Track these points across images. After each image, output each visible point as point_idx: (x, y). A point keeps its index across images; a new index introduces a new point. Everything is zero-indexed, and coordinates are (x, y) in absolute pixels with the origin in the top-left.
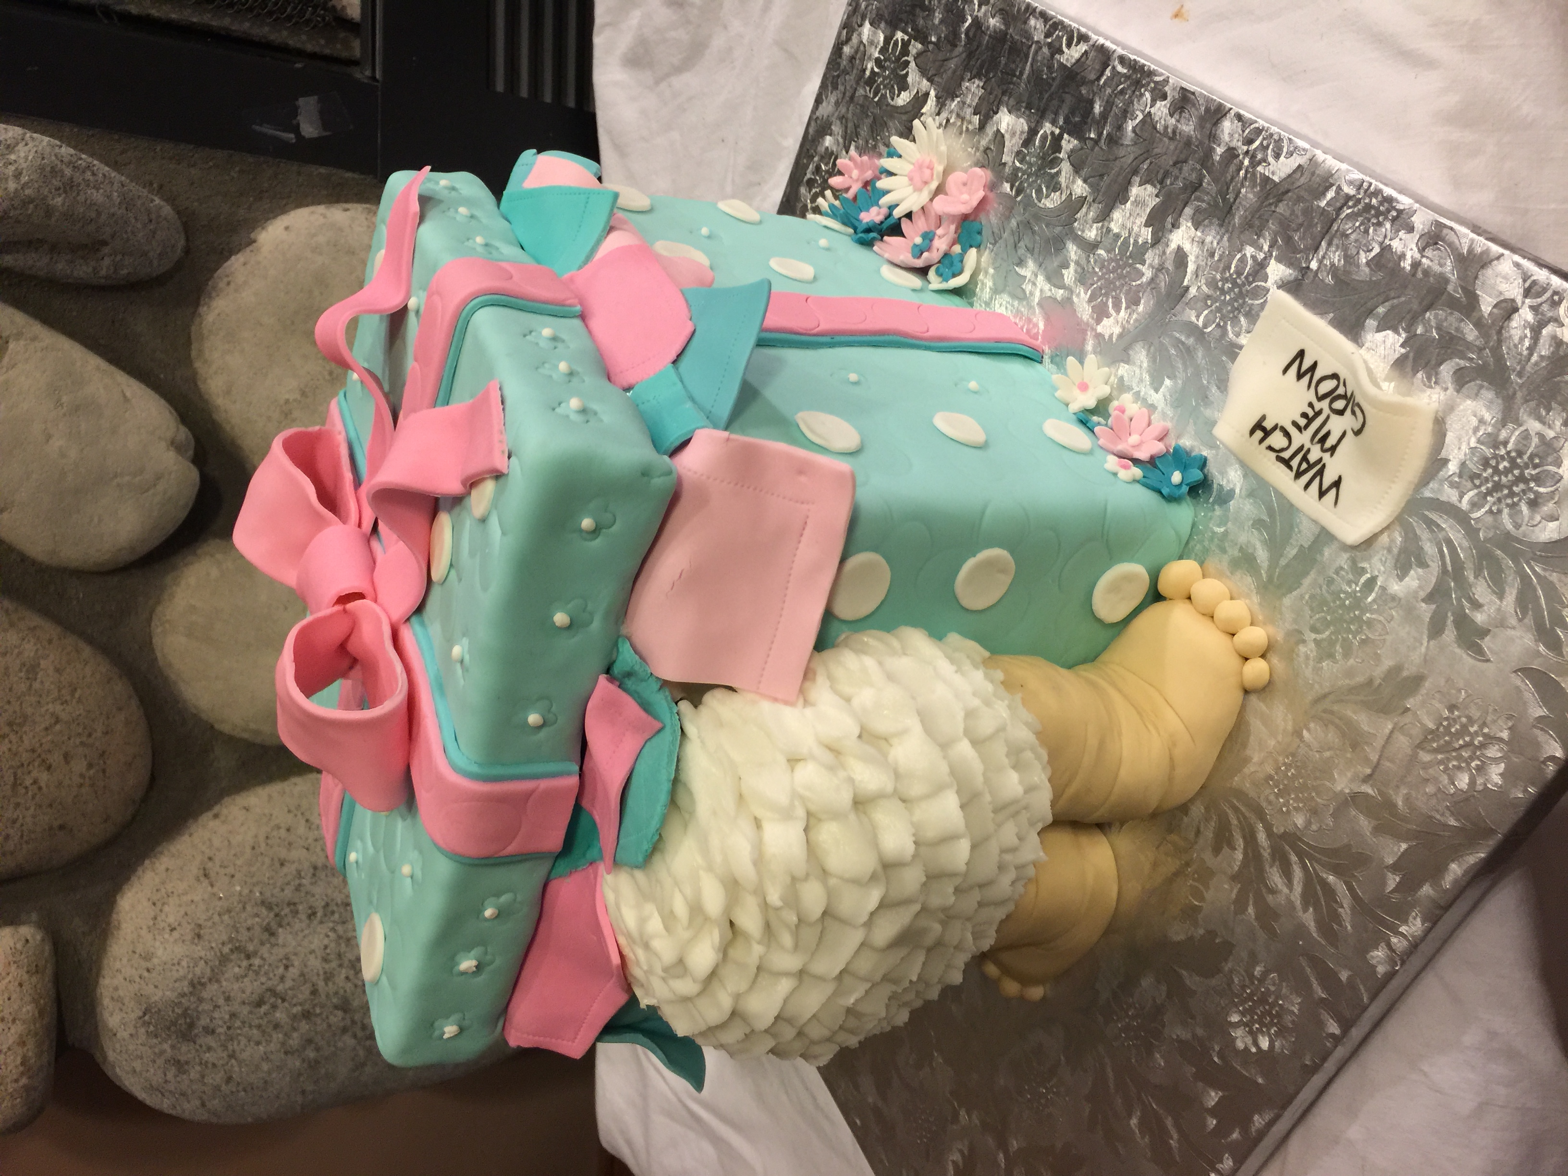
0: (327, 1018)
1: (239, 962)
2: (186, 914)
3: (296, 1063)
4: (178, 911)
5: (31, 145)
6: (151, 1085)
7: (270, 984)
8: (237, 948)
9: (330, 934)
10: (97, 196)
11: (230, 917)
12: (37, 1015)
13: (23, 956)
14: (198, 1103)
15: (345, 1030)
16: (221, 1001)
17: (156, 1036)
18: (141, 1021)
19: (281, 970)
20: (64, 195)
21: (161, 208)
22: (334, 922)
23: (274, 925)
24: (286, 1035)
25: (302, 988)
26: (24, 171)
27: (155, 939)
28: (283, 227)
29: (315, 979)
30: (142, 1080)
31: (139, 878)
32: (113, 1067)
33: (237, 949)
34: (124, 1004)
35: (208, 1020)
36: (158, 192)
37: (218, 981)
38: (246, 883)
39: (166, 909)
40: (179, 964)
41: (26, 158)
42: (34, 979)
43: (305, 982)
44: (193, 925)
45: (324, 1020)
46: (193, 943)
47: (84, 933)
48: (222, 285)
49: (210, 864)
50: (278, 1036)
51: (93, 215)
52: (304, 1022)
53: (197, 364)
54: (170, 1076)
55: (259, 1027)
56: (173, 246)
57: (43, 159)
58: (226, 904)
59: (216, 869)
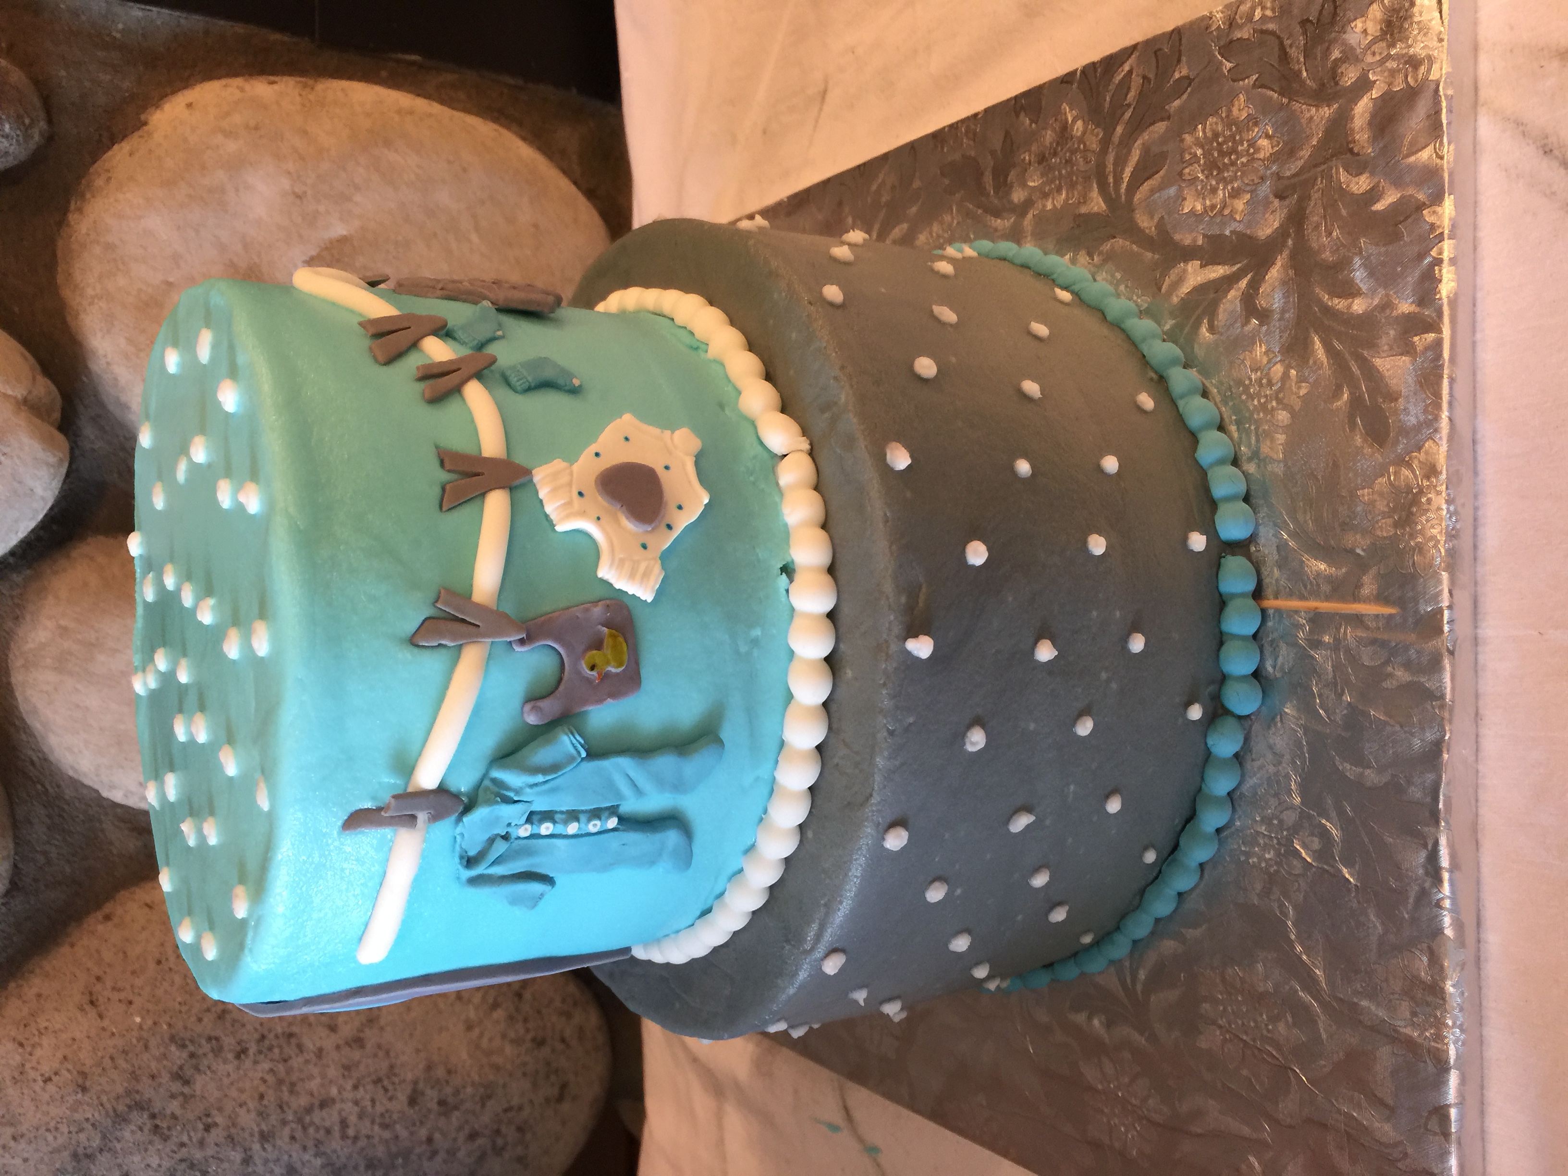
2: (65, 1058)
4: (55, 1055)
8: (137, 1104)
9: (267, 1077)
11: (126, 1060)
23: (188, 1072)
27: (22, 1094)
28: (183, 104)
38: (148, 1012)
39: (38, 1051)
40: (56, 1129)
44: (75, 1074)
46: (75, 1099)
48: (99, 182)
49: (98, 987)
53: (66, 292)
58: (119, 1042)
59: (106, 993)
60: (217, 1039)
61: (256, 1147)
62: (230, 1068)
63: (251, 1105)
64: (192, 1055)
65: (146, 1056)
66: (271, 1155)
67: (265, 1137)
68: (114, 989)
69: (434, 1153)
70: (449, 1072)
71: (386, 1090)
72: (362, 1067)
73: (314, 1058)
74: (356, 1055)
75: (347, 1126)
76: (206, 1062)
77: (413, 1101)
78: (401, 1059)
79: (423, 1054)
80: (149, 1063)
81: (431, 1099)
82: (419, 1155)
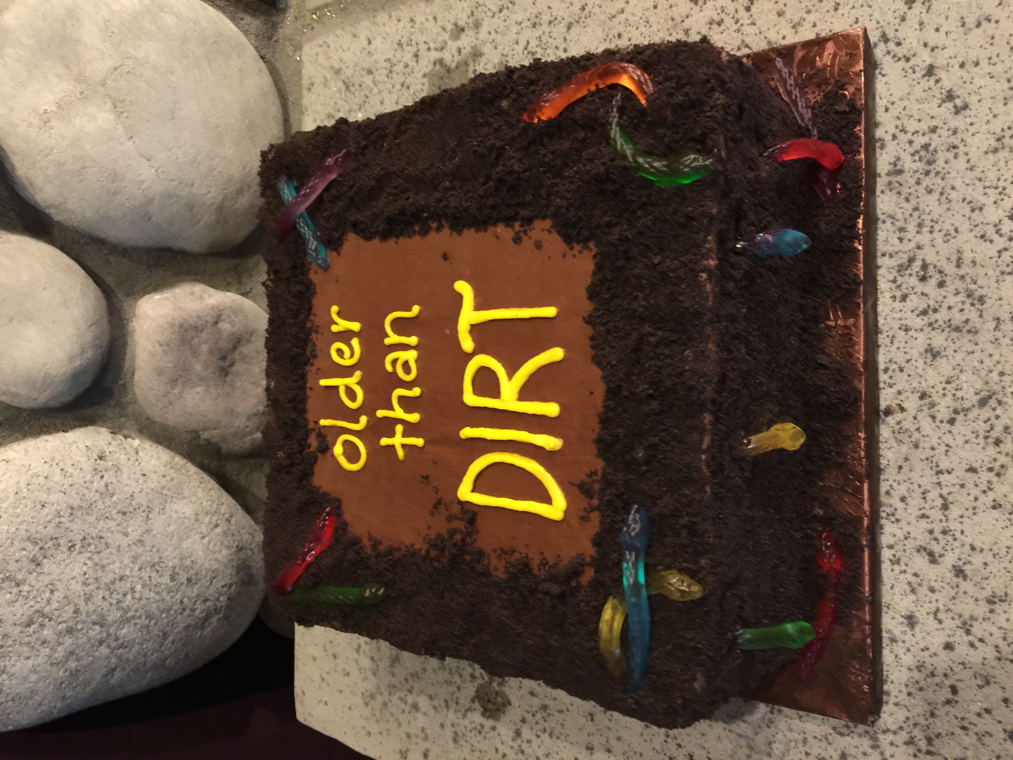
0: (87, 632)
1: (10, 590)
3: (59, 673)
7: (38, 607)
9: (87, 562)
15: (101, 642)
19: (48, 594)
22: (90, 552)
23: (40, 558)
24: (52, 649)
25: (67, 608)
29: (76, 600)
38: (12, 522)
43: (69, 604)
45: (84, 635)
50: (45, 651)
52: (67, 638)
55: (28, 644)
60: (56, 539)
61: (82, 603)
62: (65, 556)
63: (80, 579)
64: (41, 548)
65: (12, 550)
66: (91, 607)
67: (88, 599)
69: (184, 610)
70: (193, 562)
71: (158, 571)
72: (143, 558)
73: (115, 552)
74: (140, 550)
75: (135, 592)
76: (49, 553)
77: (173, 579)
78: (167, 553)
79: (178, 551)
80: (15, 552)
81: (183, 577)
82: (176, 611)
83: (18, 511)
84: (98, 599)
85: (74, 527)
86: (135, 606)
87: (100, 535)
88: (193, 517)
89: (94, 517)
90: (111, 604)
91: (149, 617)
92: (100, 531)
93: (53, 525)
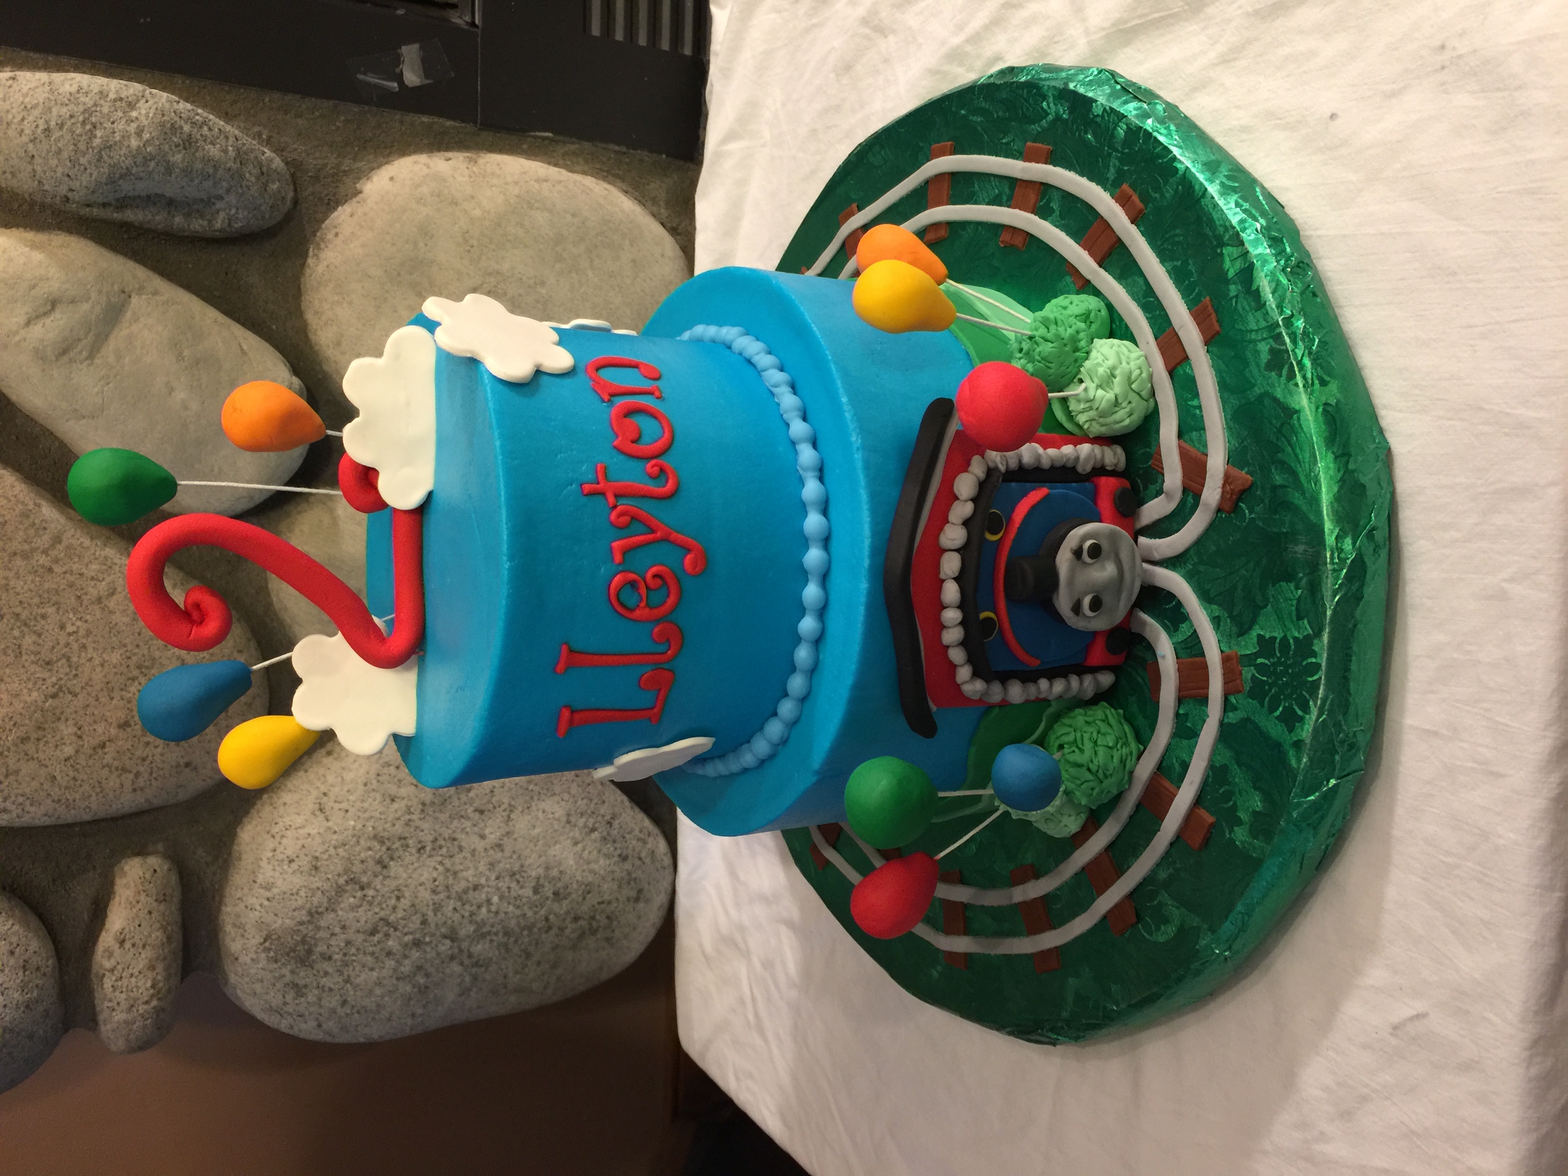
0: (437, 946)
1: (353, 893)
2: (303, 847)
3: (406, 988)
4: (296, 844)
5: (151, 102)
6: (271, 1007)
7: (382, 914)
8: (351, 879)
9: (438, 867)
10: (214, 151)
11: (345, 851)
12: (165, 940)
13: (152, 885)
14: (315, 1024)
15: (452, 958)
16: (337, 930)
17: (276, 962)
18: (262, 948)
19: (393, 901)
20: (184, 152)
21: (271, 160)
22: (441, 855)
23: (386, 860)
24: (398, 962)
25: (414, 918)
26: (146, 129)
27: (274, 870)
28: (387, 177)
29: (424, 910)
30: (262, 1002)
31: (258, 812)
32: (235, 988)
33: (352, 881)
34: (245, 931)
35: (325, 947)
36: (267, 144)
37: (333, 910)
38: (359, 817)
39: (284, 841)
40: (297, 894)
41: (148, 113)
42: (162, 907)
43: (416, 913)
44: (310, 857)
45: (432, 948)
46: (311, 875)
47: (206, 863)
48: (330, 236)
49: (325, 799)
50: (390, 963)
51: (211, 171)
52: (414, 951)
53: (309, 316)
54: (289, 998)
55: (373, 954)
56: (283, 198)
57: (163, 115)
58: (341, 838)
59: (331, 804)
60: (405, 838)
61: (430, 914)
62: (414, 858)
63: (429, 885)
64: (388, 849)
65: (358, 849)
66: (440, 918)
67: (437, 909)
68: (335, 802)
69: (550, 928)
70: (561, 872)
71: (518, 882)
72: (501, 865)
73: (469, 857)
74: (498, 856)
75: (492, 904)
76: (397, 854)
77: (536, 891)
78: (529, 861)
79: (543, 859)
80: (360, 852)
81: (548, 891)
82: (539, 929)
83: (366, 805)
84: (448, 909)
85: (426, 826)
86: (491, 921)
87: (454, 836)
88: (564, 819)
89: (448, 814)
90: (463, 917)
91: (506, 934)
92: (454, 832)
93: (402, 822)
